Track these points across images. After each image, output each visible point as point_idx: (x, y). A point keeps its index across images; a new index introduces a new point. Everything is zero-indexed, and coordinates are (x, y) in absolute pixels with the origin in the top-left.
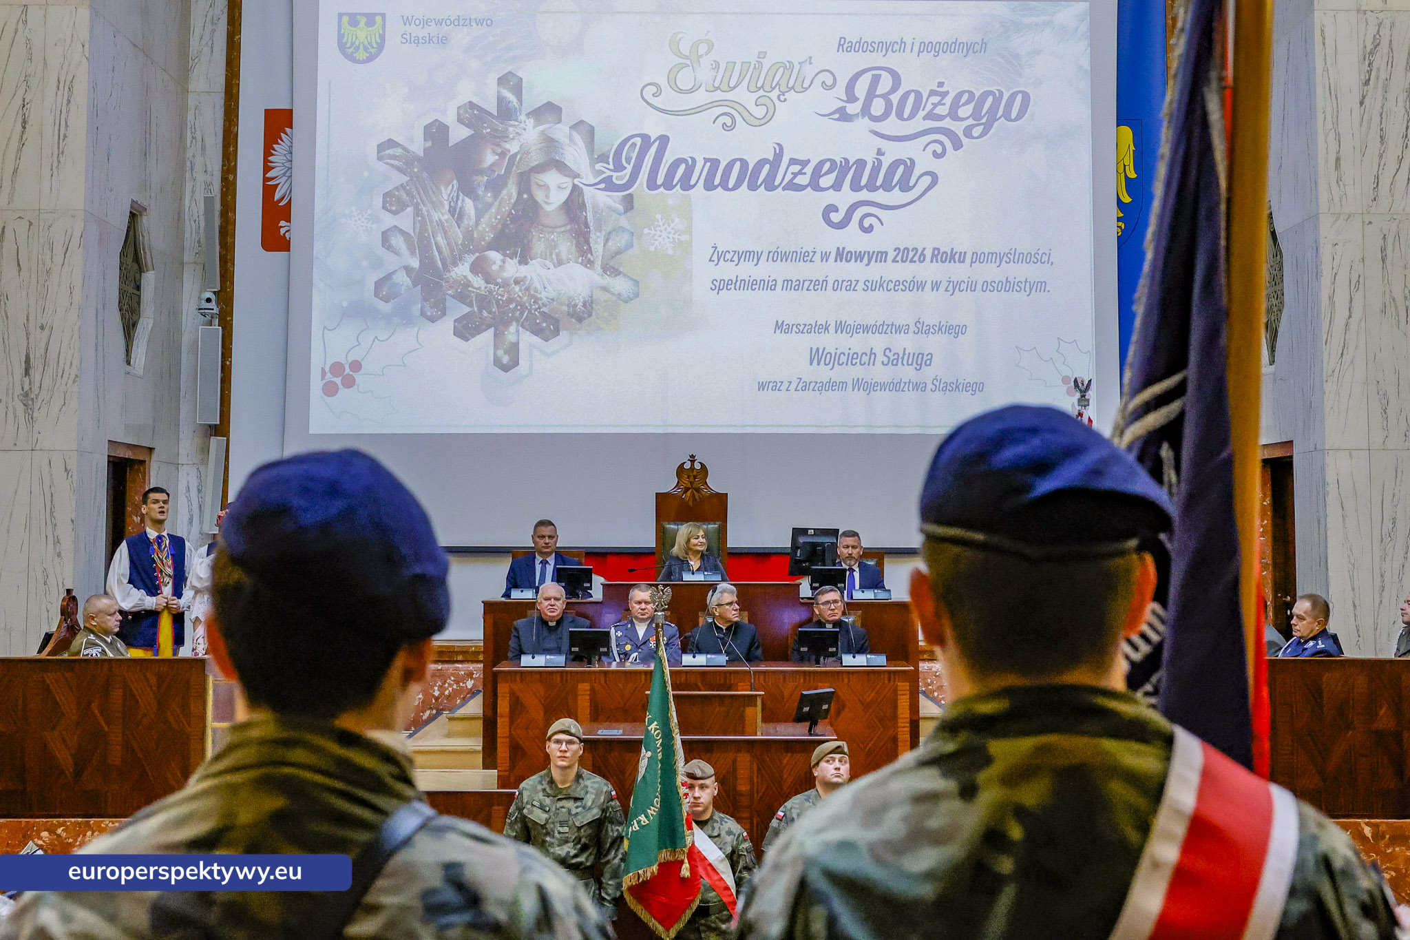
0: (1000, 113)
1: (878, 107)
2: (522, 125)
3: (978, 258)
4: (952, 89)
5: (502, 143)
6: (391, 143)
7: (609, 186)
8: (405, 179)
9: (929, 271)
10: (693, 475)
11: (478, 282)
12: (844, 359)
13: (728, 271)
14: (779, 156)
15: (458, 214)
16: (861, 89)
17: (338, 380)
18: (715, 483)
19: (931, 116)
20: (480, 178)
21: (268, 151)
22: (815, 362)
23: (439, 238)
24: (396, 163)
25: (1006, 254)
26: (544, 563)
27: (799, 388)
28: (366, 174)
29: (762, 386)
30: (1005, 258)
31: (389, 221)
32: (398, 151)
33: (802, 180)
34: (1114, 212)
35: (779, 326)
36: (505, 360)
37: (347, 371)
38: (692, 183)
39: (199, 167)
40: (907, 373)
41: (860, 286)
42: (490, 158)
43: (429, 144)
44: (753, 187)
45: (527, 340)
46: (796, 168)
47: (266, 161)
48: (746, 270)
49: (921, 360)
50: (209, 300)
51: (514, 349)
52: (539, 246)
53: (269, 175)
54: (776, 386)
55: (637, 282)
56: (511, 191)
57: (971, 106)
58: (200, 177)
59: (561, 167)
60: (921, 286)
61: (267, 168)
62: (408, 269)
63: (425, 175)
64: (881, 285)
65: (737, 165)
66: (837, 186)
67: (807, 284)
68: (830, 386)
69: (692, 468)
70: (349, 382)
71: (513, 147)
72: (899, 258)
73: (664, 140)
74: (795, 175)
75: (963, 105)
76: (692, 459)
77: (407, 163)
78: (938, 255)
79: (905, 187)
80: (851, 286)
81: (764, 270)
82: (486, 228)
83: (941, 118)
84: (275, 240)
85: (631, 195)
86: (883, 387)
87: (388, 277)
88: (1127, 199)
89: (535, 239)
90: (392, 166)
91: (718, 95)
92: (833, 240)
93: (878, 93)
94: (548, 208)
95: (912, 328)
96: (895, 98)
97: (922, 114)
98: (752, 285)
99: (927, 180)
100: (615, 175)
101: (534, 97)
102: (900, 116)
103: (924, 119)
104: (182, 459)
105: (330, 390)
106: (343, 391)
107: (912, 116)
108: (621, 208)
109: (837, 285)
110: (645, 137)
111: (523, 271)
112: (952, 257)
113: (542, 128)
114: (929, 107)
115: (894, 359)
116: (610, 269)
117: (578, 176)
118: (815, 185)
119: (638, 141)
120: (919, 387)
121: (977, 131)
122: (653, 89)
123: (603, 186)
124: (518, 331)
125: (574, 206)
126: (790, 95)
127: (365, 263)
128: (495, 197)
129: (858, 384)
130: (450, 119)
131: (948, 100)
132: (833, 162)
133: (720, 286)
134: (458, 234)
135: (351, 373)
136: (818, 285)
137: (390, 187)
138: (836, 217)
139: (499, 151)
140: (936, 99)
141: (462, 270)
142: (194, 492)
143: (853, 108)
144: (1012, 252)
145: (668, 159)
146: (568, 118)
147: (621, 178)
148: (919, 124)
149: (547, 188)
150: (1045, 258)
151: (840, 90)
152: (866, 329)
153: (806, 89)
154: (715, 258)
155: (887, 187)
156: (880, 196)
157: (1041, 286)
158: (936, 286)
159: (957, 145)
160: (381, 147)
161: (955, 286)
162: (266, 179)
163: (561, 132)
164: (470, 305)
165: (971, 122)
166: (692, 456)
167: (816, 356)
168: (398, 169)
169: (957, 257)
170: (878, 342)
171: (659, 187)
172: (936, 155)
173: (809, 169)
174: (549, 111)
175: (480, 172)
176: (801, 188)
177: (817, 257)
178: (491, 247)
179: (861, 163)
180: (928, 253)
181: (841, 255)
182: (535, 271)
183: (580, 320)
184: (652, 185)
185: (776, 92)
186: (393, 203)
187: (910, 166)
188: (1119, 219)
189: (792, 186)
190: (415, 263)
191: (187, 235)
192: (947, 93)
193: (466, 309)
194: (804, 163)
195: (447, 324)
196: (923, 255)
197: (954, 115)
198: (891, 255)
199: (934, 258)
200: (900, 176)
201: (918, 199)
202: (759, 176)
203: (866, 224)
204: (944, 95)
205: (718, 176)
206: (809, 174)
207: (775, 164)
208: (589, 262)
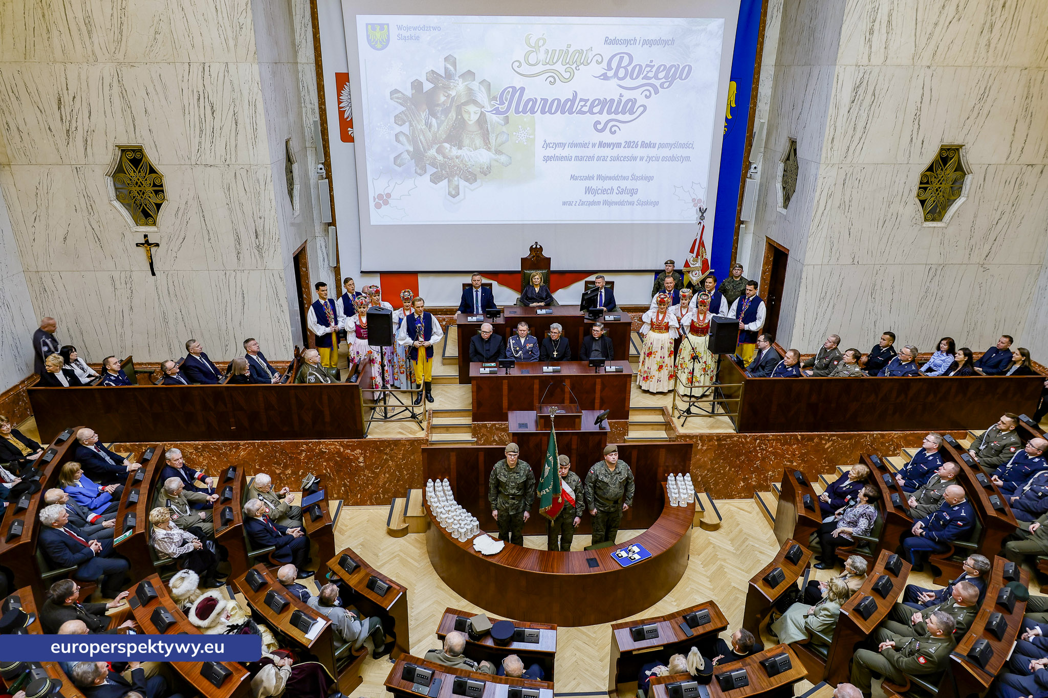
0: (678, 76)
1: (622, 73)
2: (457, 82)
3: (662, 146)
4: (656, 64)
5: (448, 92)
6: (396, 91)
7: (497, 112)
8: (404, 109)
9: (639, 152)
10: (536, 250)
11: (440, 158)
12: (600, 191)
13: (550, 152)
14: (575, 97)
15: (429, 126)
16: (614, 65)
17: (381, 202)
18: (545, 254)
19: (645, 78)
20: (438, 108)
21: (339, 94)
22: (587, 193)
24: (399, 101)
25: (674, 144)
26: (477, 291)
27: (580, 204)
28: (386, 106)
29: (564, 203)
30: (674, 146)
31: (398, 129)
32: (400, 95)
33: (585, 109)
34: (723, 123)
35: (572, 177)
36: (453, 193)
37: (385, 198)
38: (535, 110)
39: (307, 101)
40: (626, 197)
41: (609, 159)
42: (442, 99)
43: (414, 91)
44: (563, 113)
45: (463, 183)
46: (582, 103)
47: (338, 99)
48: (559, 152)
49: (633, 192)
50: (321, 169)
51: (457, 187)
52: (466, 141)
53: (341, 105)
54: (570, 204)
55: (510, 157)
56: (453, 114)
57: (665, 72)
58: (309, 106)
59: (475, 102)
60: (635, 159)
61: (339, 102)
62: (408, 151)
63: (413, 107)
64: (618, 158)
65: (556, 101)
66: (601, 112)
67: (585, 158)
68: (593, 203)
69: (536, 248)
70: (386, 203)
71: (453, 93)
72: (626, 146)
73: (522, 89)
74: (582, 106)
75: (661, 72)
77: (404, 101)
78: (645, 145)
79: (631, 112)
80: (604, 159)
81: (566, 152)
82: (442, 134)
83: (650, 78)
85: (507, 116)
86: (616, 203)
87: (399, 155)
88: (730, 117)
89: (465, 137)
90: (397, 102)
91: (548, 67)
92: (597, 137)
93: (622, 65)
94: (470, 123)
95: (630, 178)
96: (630, 68)
97: (642, 76)
98: (561, 158)
99: (642, 108)
100: (500, 106)
101: (462, 68)
102: (632, 78)
103: (642, 79)
104: (317, 234)
105: (378, 206)
106: (383, 207)
107: (637, 77)
108: (503, 123)
109: (599, 159)
110: (514, 88)
111: (460, 152)
112: (650, 145)
113: (466, 83)
114: (645, 73)
115: (621, 192)
116: (498, 152)
117: (483, 107)
118: (591, 111)
119: (510, 90)
120: (631, 203)
121: (666, 85)
122: (517, 64)
123: (494, 112)
124: (458, 180)
125: (482, 121)
126: (581, 67)
127: (389, 149)
128: (446, 117)
129: (606, 203)
130: (423, 79)
131: (654, 69)
132: (600, 100)
133: (547, 159)
134: (430, 135)
135: (387, 198)
136: (590, 158)
137: (397, 112)
138: (599, 127)
139: (447, 95)
140: (648, 69)
141: (432, 152)
142: (324, 248)
143: (610, 74)
144: (677, 143)
145: (525, 98)
146: (479, 78)
147: (503, 108)
148: (640, 81)
149: (469, 113)
150: (691, 146)
151: (605, 65)
152: (610, 178)
153: (589, 64)
154: (545, 146)
155: (623, 113)
156: (620, 117)
157: (688, 158)
158: (642, 159)
159: (657, 92)
160: (392, 93)
161: (650, 159)
162: (339, 108)
163: (475, 85)
164: (437, 168)
165: (664, 80)
166: (536, 243)
167: (588, 190)
168: (401, 104)
169: (652, 145)
170: (615, 184)
171: (520, 112)
172: (647, 97)
173: (588, 104)
174: (470, 74)
175: (438, 105)
176: (585, 113)
177: (590, 146)
178: (446, 141)
179: (612, 101)
180: (640, 144)
181: (601, 145)
182: (464, 152)
183: (486, 174)
184: (517, 112)
185: (575, 65)
186: (399, 120)
187: (634, 101)
188: (725, 127)
189: (581, 112)
190: (411, 149)
191: (306, 134)
192: (654, 65)
193: (436, 170)
194: (587, 101)
195: (427, 177)
196: (637, 144)
197: (656, 77)
198: (623, 144)
199: (642, 146)
200: (630, 107)
201: (637, 118)
202: (566, 107)
203: (613, 130)
204: (652, 67)
205: (548, 107)
206: (588, 106)
207: (573, 101)
208: (489, 148)
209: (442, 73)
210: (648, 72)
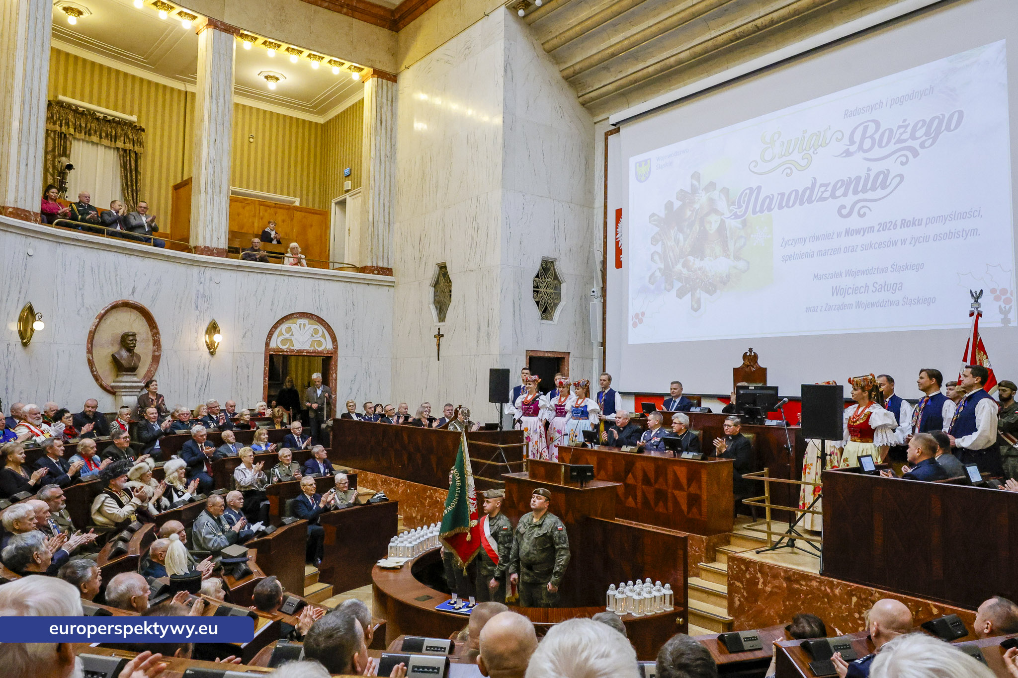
0: (943, 128)
1: (867, 143)
2: (700, 195)
3: (931, 220)
4: (912, 122)
5: (693, 205)
6: (653, 215)
7: (736, 216)
8: (658, 229)
9: (900, 233)
10: (751, 358)
11: (685, 271)
12: (850, 291)
13: (789, 250)
14: (814, 184)
15: (677, 241)
16: (857, 137)
17: (637, 321)
19: (900, 141)
20: (685, 223)
21: (616, 227)
22: (835, 294)
23: (671, 254)
24: (656, 223)
25: (949, 215)
26: (675, 402)
28: (646, 230)
29: (807, 310)
30: (949, 218)
31: (653, 249)
32: (656, 217)
33: (826, 195)
35: (816, 276)
36: (696, 306)
38: (772, 207)
40: (887, 295)
41: (860, 248)
42: (689, 213)
43: (667, 212)
44: (802, 203)
45: (704, 296)
46: (823, 189)
47: (616, 231)
48: (799, 248)
49: (896, 287)
50: (593, 292)
51: (699, 301)
52: (708, 251)
53: (617, 237)
54: (815, 309)
55: (748, 263)
56: (697, 227)
57: (924, 129)
59: (716, 212)
60: (895, 243)
61: (617, 234)
62: (660, 269)
63: (665, 226)
64: (871, 246)
65: (794, 193)
66: (845, 194)
67: (830, 251)
68: (843, 307)
69: (750, 355)
70: (641, 321)
71: (697, 206)
72: (881, 229)
73: (759, 188)
74: (823, 192)
75: (919, 129)
77: (659, 222)
78: (905, 223)
79: (884, 186)
80: (854, 250)
81: (808, 247)
82: (688, 246)
83: (905, 141)
84: (619, 264)
85: (745, 220)
86: (873, 304)
87: (653, 274)
89: (706, 248)
90: (654, 224)
91: (784, 159)
92: (843, 224)
93: (867, 135)
94: (711, 232)
95: (890, 269)
96: (877, 137)
97: (893, 141)
98: (802, 256)
99: (898, 179)
100: (738, 210)
101: (705, 180)
102: (880, 146)
103: (895, 144)
105: (635, 325)
106: (639, 325)
107: (888, 142)
108: (741, 226)
109: (847, 249)
110: (751, 189)
111: (702, 263)
112: (914, 223)
113: (708, 194)
114: (898, 135)
115: (879, 288)
116: (737, 258)
117: (723, 214)
118: (833, 196)
119: (748, 191)
120: (894, 303)
121: (928, 143)
122: (754, 164)
123: (733, 217)
124: (700, 292)
125: (722, 228)
126: (819, 150)
127: (646, 269)
128: (691, 231)
129: (859, 305)
130: (674, 199)
131: (909, 129)
132: (843, 181)
133: (787, 258)
134: (677, 251)
135: (642, 317)
136: (836, 251)
137: (653, 234)
138: (844, 212)
139: (692, 209)
140: (902, 130)
141: (679, 267)
144: (953, 213)
145: (761, 197)
147: (740, 212)
148: (892, 147)
149: (711, 222)
150: (976, 214)
151: (846, 140)
152: (863, 272)
153: (828, 144)
154: (783, 244)
155: (874, 189)
156: (870, 195)
157: (974, 231)
158: (904, 242)
159: (916, 154)
160: (650, 217)
161: (915, 240)
162: (616, 239)
163: (716, 194)
164: (682, 282)
165: (924, 138)
167: (836, 291)
168: (656, 225)
169: (917, 223)
170: (870, 279)
171: (757, 213)
172: (902, 163)
173: (830, 188)
174: (712, 186)
175: (685, 220)
176: (825, 199)
177: (835, 235)
178: (689, 254)
179: (858, 178)
180: (899, 224)
181: (848, 232)
182: (706, 263)
183: (725, 284)
184: (754, 212)
185: (812, 150)
186: (655, 240)
187: (886, 173)
189: (822, 199)
192: (909, 124)
194: (827, 185)
195: (674, 292)
196: (895, 224)
197: (913, 137)
198: (877, 228)
199: (902, 225)
200: (882, 181)
201: (891, 192)
202: (805, 197)
203: (862, 212)
204: (906, 127)
205: (784, 201)
206: (830, 191)
207: (812, 188)
208: (728, 255)
209: (689, 190)
210: (901, 134)
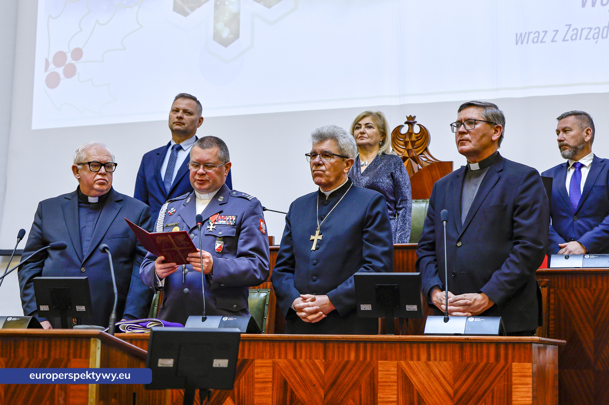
10: (410, 140)
17: (60, 71)
27: (568, 37)
29: (520, 39)
36: (226, 33)
37: (69, 60)
51: (234, 20)
54: (538, 38)
69: (410, 133)
70: (70, 72)
76: (411, 122)
105: (53, 81)
106: (64, 82)
135: (73, 62)
166: (411, 118)
